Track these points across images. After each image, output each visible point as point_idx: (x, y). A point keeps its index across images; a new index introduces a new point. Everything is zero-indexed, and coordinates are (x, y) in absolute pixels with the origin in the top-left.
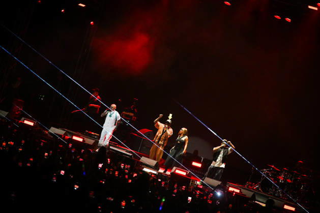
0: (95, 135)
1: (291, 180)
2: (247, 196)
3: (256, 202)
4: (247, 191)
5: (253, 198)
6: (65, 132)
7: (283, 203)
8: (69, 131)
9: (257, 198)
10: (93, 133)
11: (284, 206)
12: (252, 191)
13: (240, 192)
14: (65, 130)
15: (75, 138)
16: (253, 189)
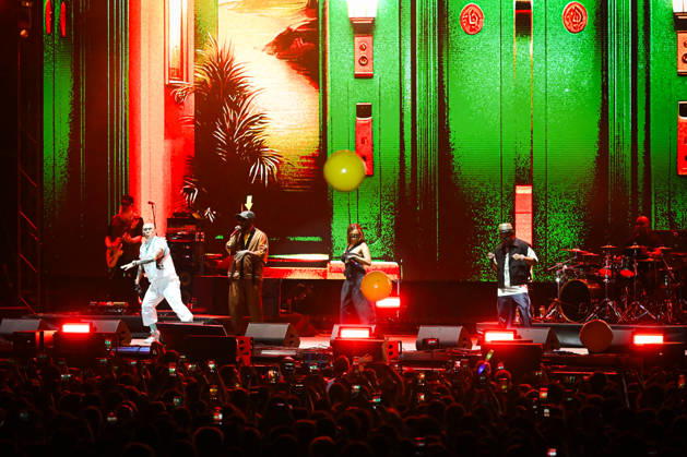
0: (116, 307)
1: (632, 269)
2: (535, 342)
3: (562, 350)
4: (531, 331)
5: (552, 342)
6: (38, 321)
7: (629, 332)
8: (47, 315)
9: (561, 339)
10: (109, 303)
11: (632, 339)
12: (546, 327)
13: (515, 337)
14: (38, 318)
15: (68, 328)
16: (544, 319)
